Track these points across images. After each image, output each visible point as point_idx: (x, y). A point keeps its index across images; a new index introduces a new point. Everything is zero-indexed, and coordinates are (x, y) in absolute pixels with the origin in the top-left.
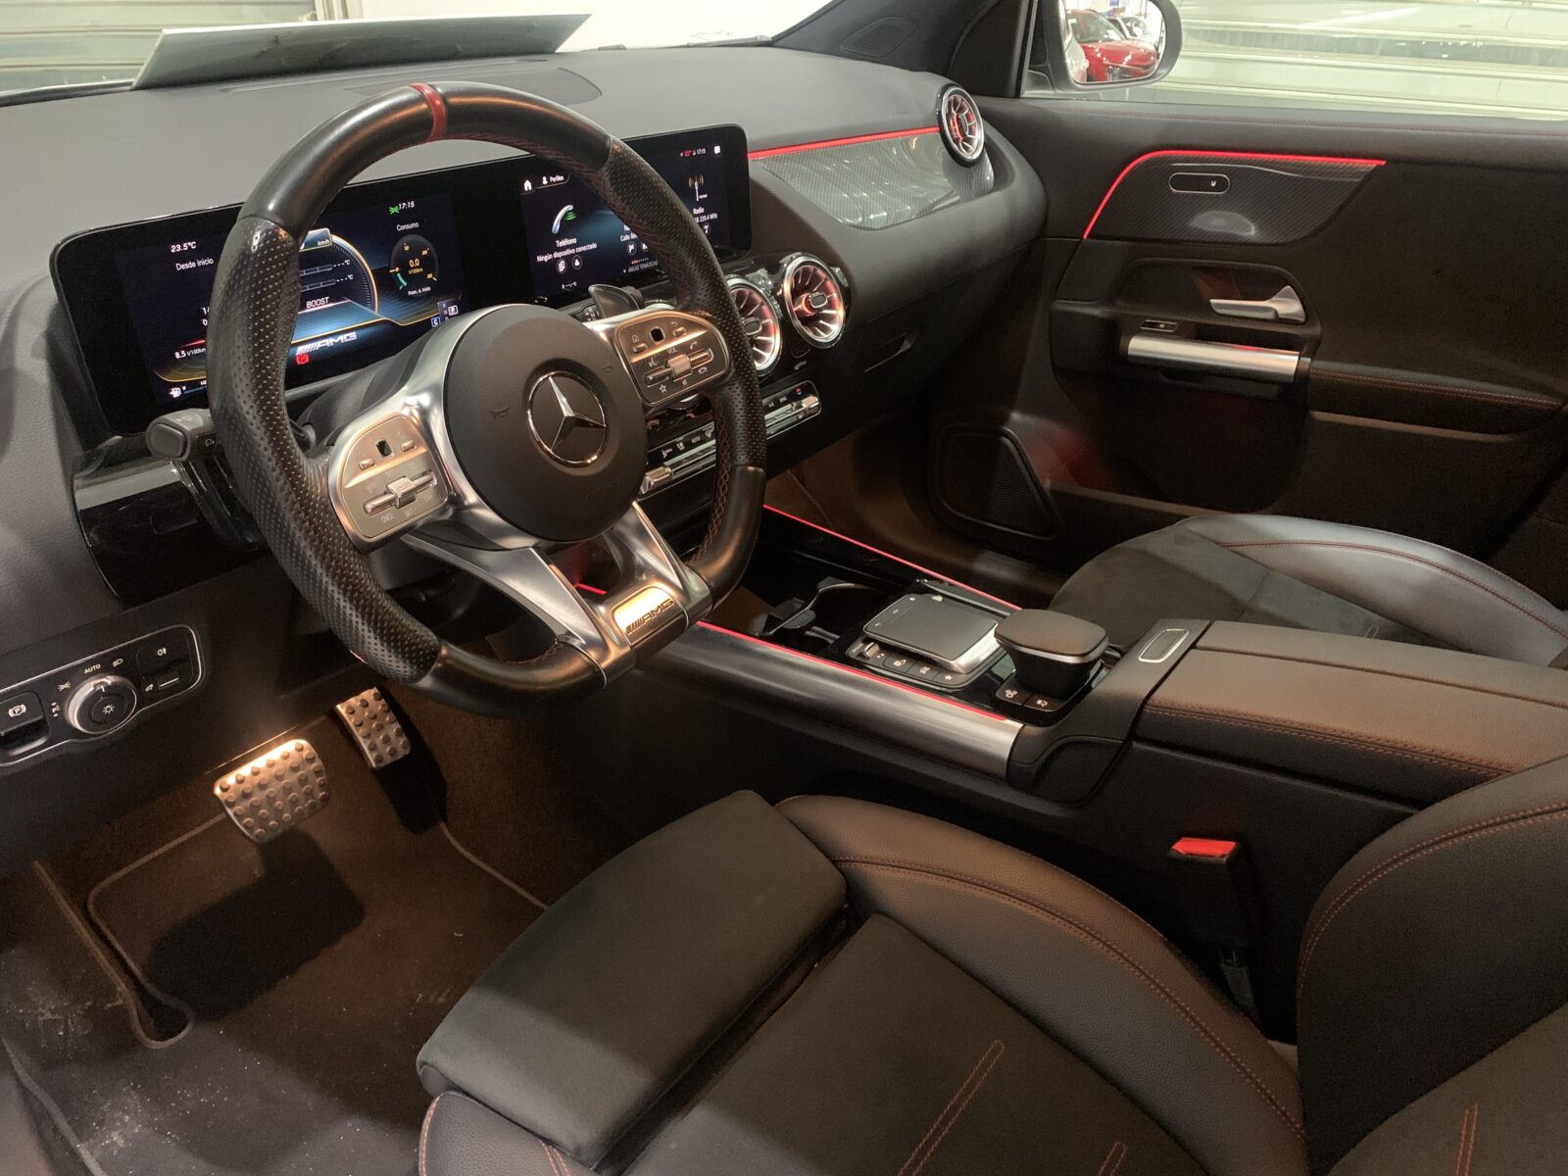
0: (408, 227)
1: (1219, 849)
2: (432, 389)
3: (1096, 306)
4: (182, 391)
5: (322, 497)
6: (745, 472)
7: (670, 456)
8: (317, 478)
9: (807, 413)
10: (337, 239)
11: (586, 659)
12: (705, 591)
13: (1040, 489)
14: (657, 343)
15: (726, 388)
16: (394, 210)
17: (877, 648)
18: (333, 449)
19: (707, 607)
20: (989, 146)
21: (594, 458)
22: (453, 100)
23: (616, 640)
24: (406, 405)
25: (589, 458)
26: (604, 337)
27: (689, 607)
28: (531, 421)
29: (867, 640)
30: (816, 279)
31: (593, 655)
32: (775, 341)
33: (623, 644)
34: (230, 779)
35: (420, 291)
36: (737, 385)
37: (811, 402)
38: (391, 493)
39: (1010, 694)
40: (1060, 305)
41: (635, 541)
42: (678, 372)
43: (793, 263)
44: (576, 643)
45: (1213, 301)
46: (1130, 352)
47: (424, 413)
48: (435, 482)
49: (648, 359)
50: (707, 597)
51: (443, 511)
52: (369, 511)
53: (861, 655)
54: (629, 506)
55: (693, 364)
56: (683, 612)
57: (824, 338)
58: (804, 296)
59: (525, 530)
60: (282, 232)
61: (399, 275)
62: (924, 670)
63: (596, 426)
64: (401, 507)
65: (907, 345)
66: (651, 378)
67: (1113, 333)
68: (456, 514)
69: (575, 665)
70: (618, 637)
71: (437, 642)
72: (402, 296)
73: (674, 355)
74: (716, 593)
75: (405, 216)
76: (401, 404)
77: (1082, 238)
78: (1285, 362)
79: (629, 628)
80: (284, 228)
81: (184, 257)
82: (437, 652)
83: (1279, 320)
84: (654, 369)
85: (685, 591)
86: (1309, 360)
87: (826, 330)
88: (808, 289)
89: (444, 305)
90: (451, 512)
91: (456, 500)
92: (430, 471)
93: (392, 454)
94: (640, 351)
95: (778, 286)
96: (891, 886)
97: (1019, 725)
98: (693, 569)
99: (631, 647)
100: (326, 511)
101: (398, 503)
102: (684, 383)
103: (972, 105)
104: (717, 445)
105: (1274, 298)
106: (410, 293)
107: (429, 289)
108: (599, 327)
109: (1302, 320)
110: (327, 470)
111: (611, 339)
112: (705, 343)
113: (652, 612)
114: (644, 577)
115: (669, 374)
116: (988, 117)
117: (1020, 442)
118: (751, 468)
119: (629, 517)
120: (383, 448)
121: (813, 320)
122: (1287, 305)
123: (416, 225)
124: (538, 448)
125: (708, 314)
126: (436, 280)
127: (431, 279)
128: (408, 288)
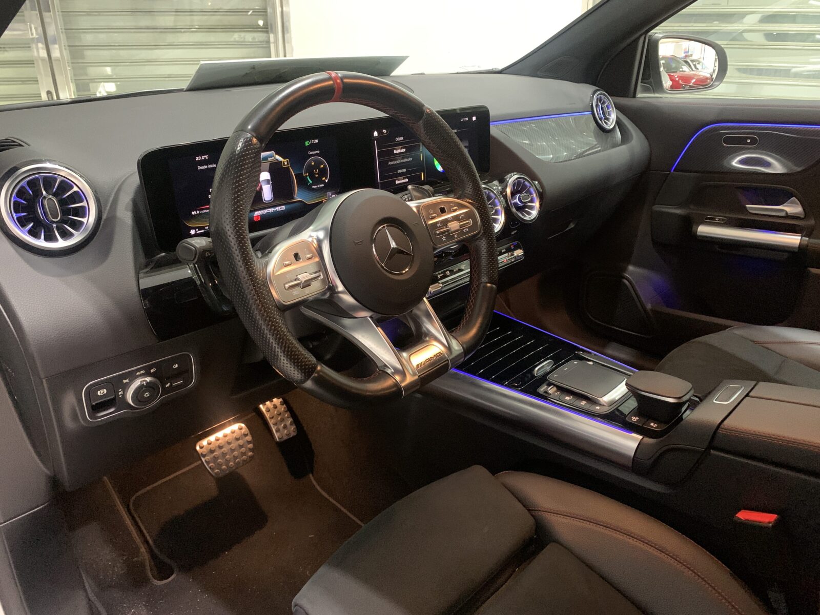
0: (314, 153)
1: (767, 519)
2: (324, 229)
3: (680, 208)
4: (196, 231)
5: (263, 278)
6: (485, 287)
7: (442, 278)
8: (261, 268)
9: (517, 258)
10: (278, 157)
11: (394, 381)
12: (460, 350)
13: (645, 310)
14: (442, 214)
15: (478, 241)
16: (307, 144)
17: (555, 389)
18: (271, 255)
19: (462, 358)
20: (619, 122)
21: (407, 270)
22: (345, 80)
23: (411, 372)
24: (310, 236)
25: (404, 269)
26: (415, 210)
27: (451, 358)
28: (374, 250)
29: (549, 384)
30: (524, 187)
31: (398, 378)
32: (502, 218)
33: (414, 374)
34: (204, 442)
35: (318, 186)
36: (484, 239)
37: (519, 252)
38: (299, 280)
39: (634, 419)
40: (657, 208)
41: (425, 319)
42: (453, 230)
43: (512, 178)
44: (389, 371)
45: (747, 206)
46: (698, 233)
47: (320, 242)
48: (322, 277)
49: (437, 223)
50: (461, 353)
51: (324, 293)
52: (287, 288)
53: (546, 392)
54: (422, 299)
55: (461, 226)
56: (448, 360)
57: (527, 218)
58: (518, 196)
59: (367, 307)
60: (255, 140)
61: (308, 177)
62: (583, 403)
63: (407, 254)
64: (303, 288)
65: (572, 226)
66: (438, 232)
67: (688, 224)
68: (331, 295)
69: (389, 383)
70: (412, 370)
71: (316, 363)
72: (309, 188)
73: (451, 221)
74: (466, 351)
75: (313, 147)
76: (309, 235)
77: (670, 171)
78: (793, 240)
79: (418, 365)
80: (255, 138)
81: (202, 163)
82: (315, 368)
83: (788, 216)
84: (440, 228)
85: (449, 348)
86: (807, 239)
87: (529, 213)
88: (520, 192)
89: (330, 194)
90: (328, 295)
91: (332, 289)
92: (320, 271)
93: (301, 260)
94: (433, 218)
95: (504, 189)
96: (561, 526)
97: (640, 437)
98: (455, 338)
99: (419, 376)
100: (264, 285)
101: (302, 286)
102: (455, 236)
103: (610, 101)
104: (471, 272)
105: (785, 204)
106: (313, 187)
107: (323, 185)
108: (413, 205)
109: (802, 216)
110: (267, 265)
111: (418, 211)
112: (468, 216)
113: (431, 358)
114: (427, 339)
115: (448, 231)
116: (619, 107)
117: (634, 282)
118: (489, 285)
119: (421, 306)
120: (296, 256)
121: (522, 208)
122: (792, 208)
123: (318, 152)
124: (378, 264)
125: (470, 201)
126: (327, 181)
127: (324, 180)
128: (313, 184)
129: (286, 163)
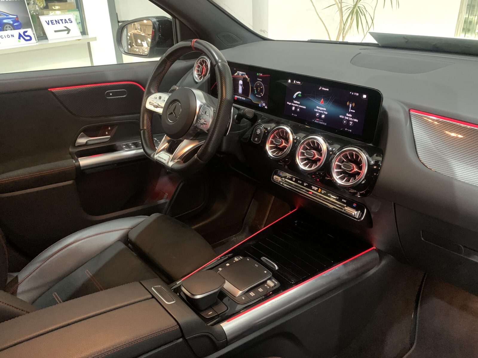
0: (259, 80)
10: (246, 76)
14: (205, 114)
16: (258, 74)
35: (258, 96)
38: (154, 104)
52: (150, 104)
61: (255, 90)
75: (260, 77)
89: (263, 102)
93: (161, 99)
106: (256, 95)
107: (260, 96)
120: (160, 97)
123: (261, 80)
126: (262, 95)
127: (261, 94)
128: (257, 94)
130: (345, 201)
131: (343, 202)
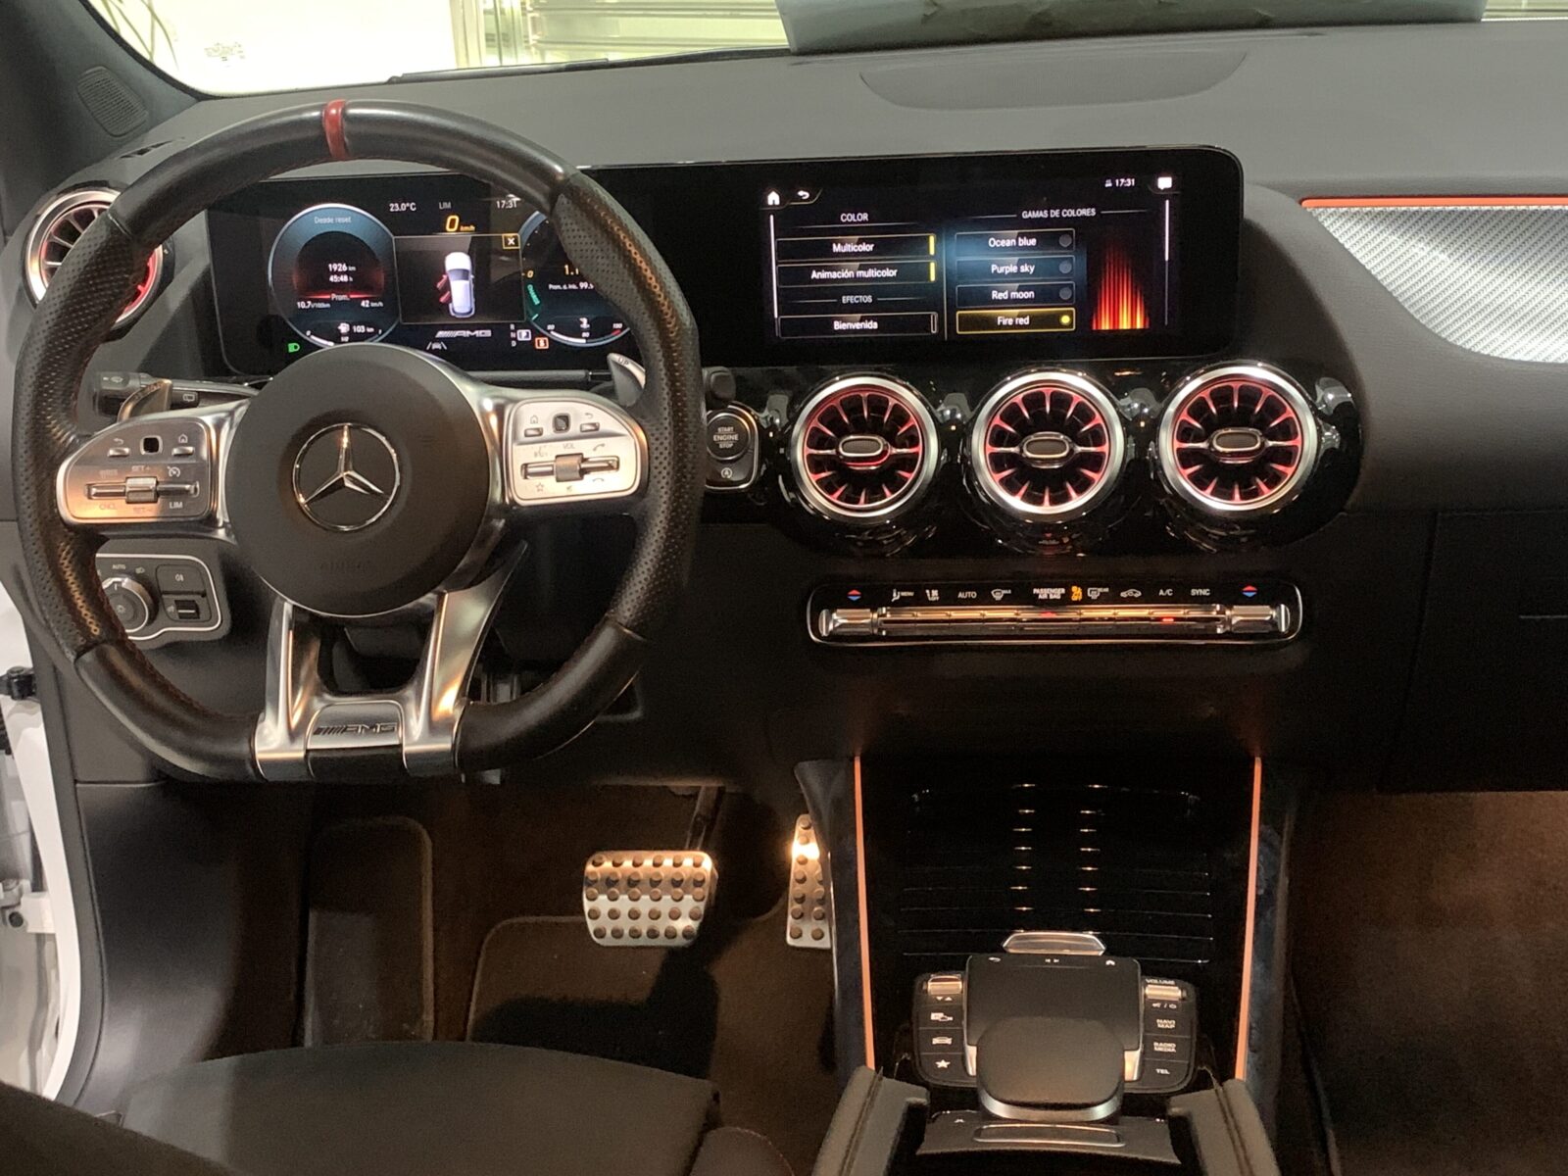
27: (407, 747)
52: (92, 494)
64: (132, 503)
99: (307, 751)
118: (627, 632)
129: (511, 241)
130: (1205, 592)
131: (1200, 601)
